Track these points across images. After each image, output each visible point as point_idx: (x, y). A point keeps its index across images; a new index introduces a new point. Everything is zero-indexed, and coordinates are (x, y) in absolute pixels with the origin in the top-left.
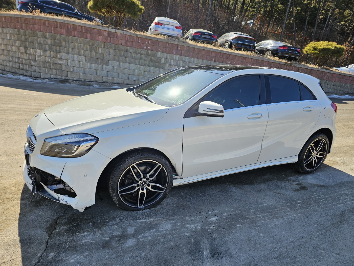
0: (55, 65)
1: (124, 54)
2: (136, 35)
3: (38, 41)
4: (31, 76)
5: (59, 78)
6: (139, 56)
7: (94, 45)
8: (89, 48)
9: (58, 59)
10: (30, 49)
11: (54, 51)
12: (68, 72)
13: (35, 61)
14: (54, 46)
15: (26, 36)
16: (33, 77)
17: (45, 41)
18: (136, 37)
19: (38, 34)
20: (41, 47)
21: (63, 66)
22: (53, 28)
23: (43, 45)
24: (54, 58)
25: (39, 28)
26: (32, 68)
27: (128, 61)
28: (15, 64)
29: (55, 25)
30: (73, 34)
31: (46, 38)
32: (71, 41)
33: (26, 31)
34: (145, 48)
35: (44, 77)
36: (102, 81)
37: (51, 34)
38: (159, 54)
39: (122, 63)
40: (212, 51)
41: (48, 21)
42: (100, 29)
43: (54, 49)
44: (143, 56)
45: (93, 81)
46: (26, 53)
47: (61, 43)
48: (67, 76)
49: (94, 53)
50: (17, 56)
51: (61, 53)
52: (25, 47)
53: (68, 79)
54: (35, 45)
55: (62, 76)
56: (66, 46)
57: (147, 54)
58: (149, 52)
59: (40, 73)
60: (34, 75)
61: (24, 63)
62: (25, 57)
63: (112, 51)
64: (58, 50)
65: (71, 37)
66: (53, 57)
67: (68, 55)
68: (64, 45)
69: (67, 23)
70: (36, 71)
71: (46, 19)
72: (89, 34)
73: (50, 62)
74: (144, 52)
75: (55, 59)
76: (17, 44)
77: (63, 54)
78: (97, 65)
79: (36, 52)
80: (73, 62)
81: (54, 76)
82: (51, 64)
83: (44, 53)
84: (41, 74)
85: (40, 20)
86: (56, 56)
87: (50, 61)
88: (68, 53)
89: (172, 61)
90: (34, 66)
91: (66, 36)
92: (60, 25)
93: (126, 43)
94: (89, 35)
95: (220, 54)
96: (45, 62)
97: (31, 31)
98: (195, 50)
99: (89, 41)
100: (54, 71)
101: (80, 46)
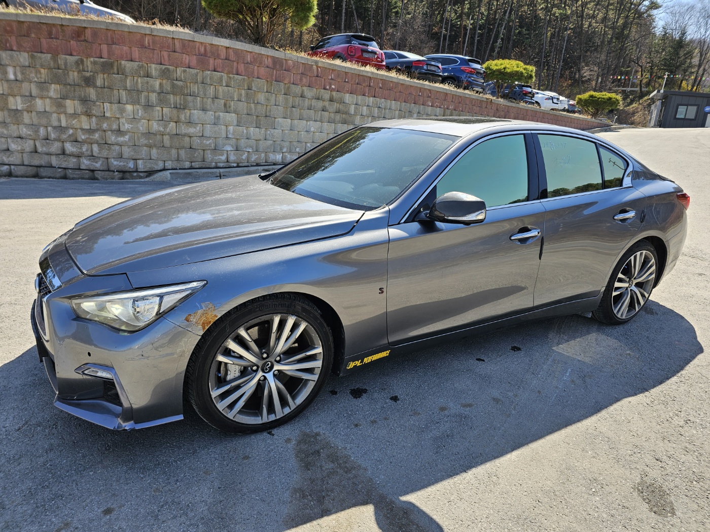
0: (177, 139)
1: (298, 103)
2: (315, 63)
3: (126, 83)
4: (109, 170)
5: (186, 167)
6: (320, 104)
7: (252, 87)
8: (243, 96)
9: (183, 124)
10: (102, 104)
11: (172, 106)
12: (205, 151)
13: (119, 132)
14: (172, 95)
15: (85, 71)
16: (117, 171)
17: (147, 83)
18: (315, 67)
19: (125, 67)
20: (138, 98)
21: (195, 138)
22: (165, 54)
23: (143, 95)
24: (172, 123)
25: (126, 53)
26: (109, 149)
27: (305, 116)
28: (47, 143)
29: (171, 45)
30: (211, 67)
31: (148, 75)
32: (208, 81)
33: (85, 60)
34: (328, 87)
35: (150, 168)
36: (266, 162)
37: (164, 67)
38: (348, 98)
39: (296, 121)
40: (411, 86)
41: (153, 35)
42: (260, 54)
43: (172, 102)
44: (327, 104)
45: (253, 164)
46: (89, 115)
47: (187, 87)
48: (204, 161)
49: (253, 105)
50: (55, 123)
51: (187, 110)
52: (84, 101)
53: (208, 166)
54: (117, 94)
55: (191, 162)
56: (198, 93)
57: (331, 100)
58: (333, 96)
59: (135, 161)
60: (120, 166)
61: (80, 140)
62: (85, 123)
63: (281, 99)
64: (180, 104)
65: (209, 72)
66: (171, 120)
67: (205, 113)
68: (194, 92)
69: (199, 42)
70: (121, 157)
71: (148, 33)
72: (243, 65)
73: (163, 132)
74: (327, 95)
75: (174, 124)
76: (52, 94)
77: (192, 111)
78: (257, 129)
79: (122, 111)
80: (217, 128)
81: (176, 165)
82: (166, 138)
83: (145, 113)
84: (140, 162)
85: (130, 32)
86: (178, 117)
87: (162, 129)
88: (204, 110)
89: (365, 108)
90: (117, 144)
91: (198, 71)
92: (184, 46)
93: (301, 80)
94: (242, 67)
95: (420, 89)
96: (149, 134)
97: (102, 59)
98: (391, 85)
99: (244, 79)
100: (174, 152)
101: (228, 91)
